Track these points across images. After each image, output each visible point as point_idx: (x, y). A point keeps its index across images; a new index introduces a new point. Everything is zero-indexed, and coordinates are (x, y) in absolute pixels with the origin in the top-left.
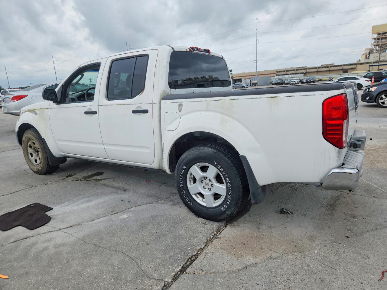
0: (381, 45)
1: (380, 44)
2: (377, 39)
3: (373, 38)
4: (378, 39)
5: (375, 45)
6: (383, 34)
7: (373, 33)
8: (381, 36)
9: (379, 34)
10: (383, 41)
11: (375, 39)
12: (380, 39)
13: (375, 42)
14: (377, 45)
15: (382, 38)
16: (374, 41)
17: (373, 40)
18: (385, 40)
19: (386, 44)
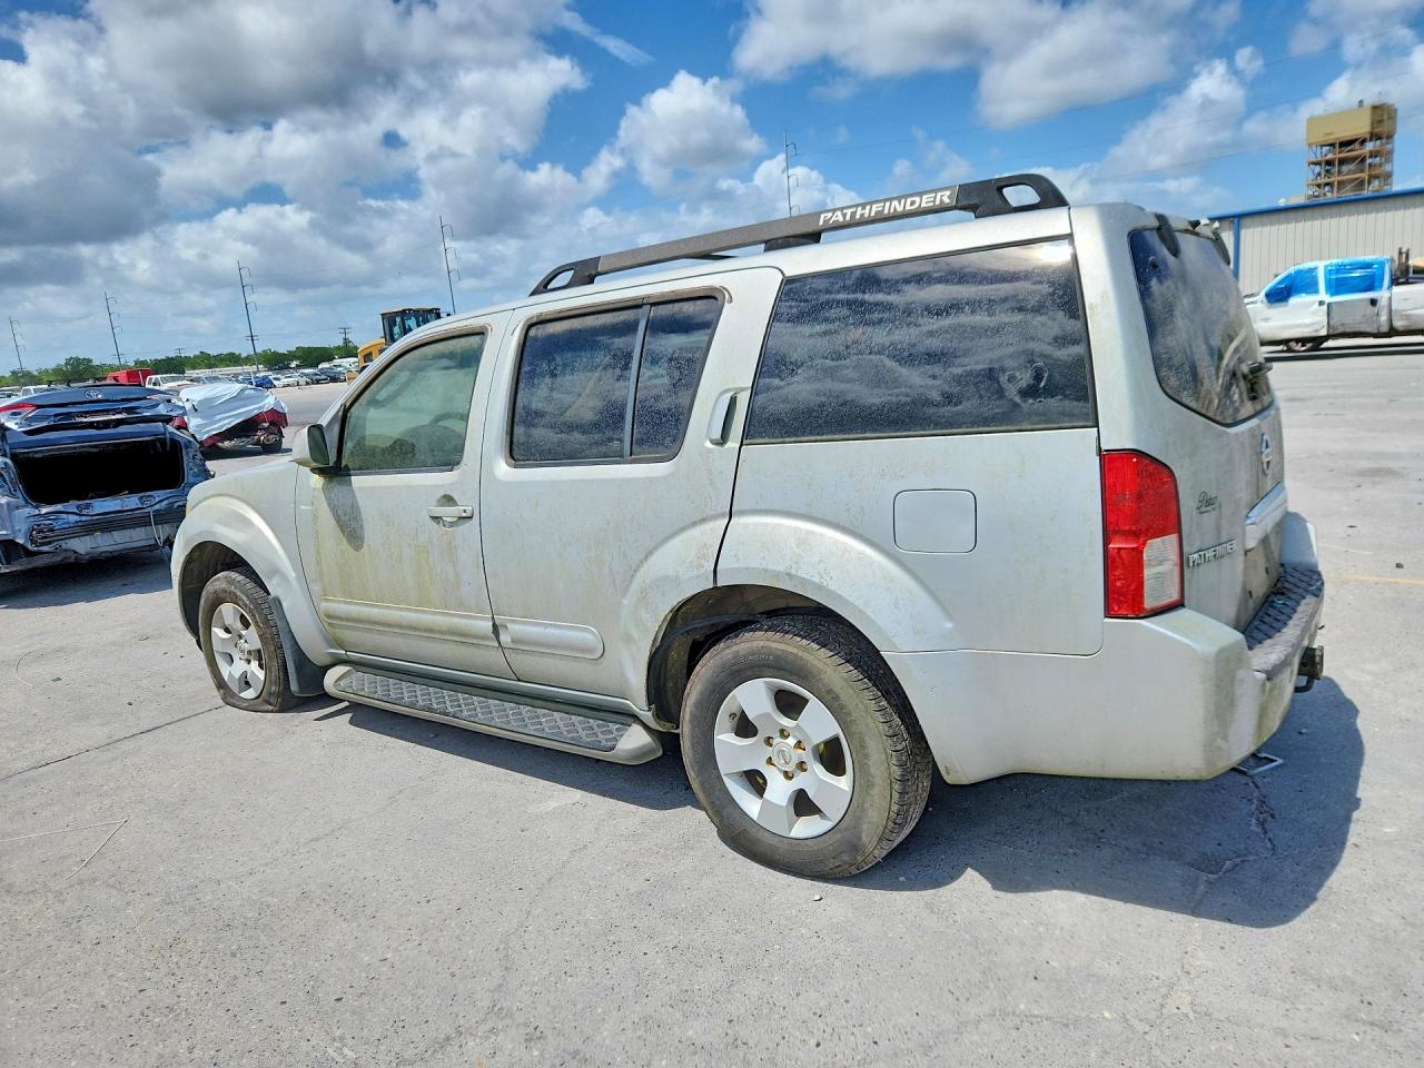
0: (1341, 183)
1: (1335, 179)
2: (1323, 164)
3: (1314, 160)
4: (1329, 163)
5: (1319, 186)
6: (1346, 144)
7: (1311, 147)
8: (1337, 154)
9: (1332, 145)
10: (1345, 168)
11: (1319, 163)
12: (1334, 165)
13: (1319, 174)
14: (1327, 184)
15: (1342, 162)
16: (1317, 169)
17: (1312, 166)
18: (1352, 166)
19: (1357, 179)
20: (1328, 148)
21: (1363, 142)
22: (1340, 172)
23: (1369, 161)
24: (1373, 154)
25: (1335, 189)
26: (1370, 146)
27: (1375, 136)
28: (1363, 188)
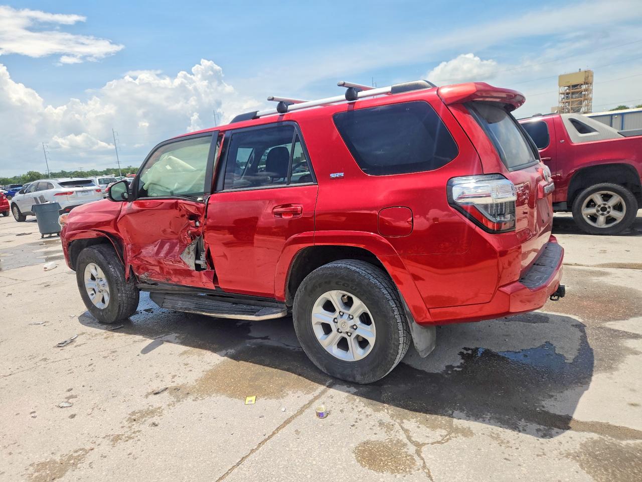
0: (572, 102)
1: (570, 100)
2: (565, 94)
3: (561, 92)
4: (568, 94)
5: (563, 103)
6: (575, 86)
7: (560, 87)
8: (571, 90)
9: (569, 87)
10: (574, 96)
12: (570, 94)
13: (564, 98)
14: (567, 102)
15: (573, 93)
16: (563, 96)
17: (561, 95)
18: (577, 95)
19: (578, 100)
20: (567, 88)
21: (582, 85)
22: (572, 98)
23: (583, 93)
24: (586, 90)
25: (571, 104)
26: (584, 87)
27: (585, 83)
28: (581, 104)
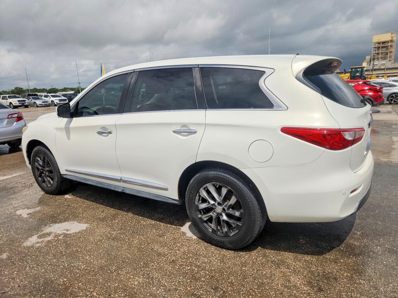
1: (380, 52)
2: (377, 48)
3: (374, 46)
4: (379, 48)
5: (375, 53)
6: (383, 43)
8: (381, 45)
9: (379, 43)
10: (383, 49)
11: (375, 48)
12: (380, 48)
15: (382, 47)
18: (385, 49)
19: (386, 52)
20: (377, 44)
21: (389, 42)
22: (381, 50)
23: (389, 47)
24: (391, 46)
25: (380, 54)
26: (389, 44)
27: (392, 41)
28: (388, 55)
